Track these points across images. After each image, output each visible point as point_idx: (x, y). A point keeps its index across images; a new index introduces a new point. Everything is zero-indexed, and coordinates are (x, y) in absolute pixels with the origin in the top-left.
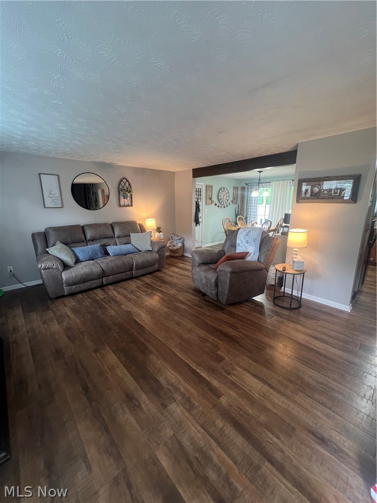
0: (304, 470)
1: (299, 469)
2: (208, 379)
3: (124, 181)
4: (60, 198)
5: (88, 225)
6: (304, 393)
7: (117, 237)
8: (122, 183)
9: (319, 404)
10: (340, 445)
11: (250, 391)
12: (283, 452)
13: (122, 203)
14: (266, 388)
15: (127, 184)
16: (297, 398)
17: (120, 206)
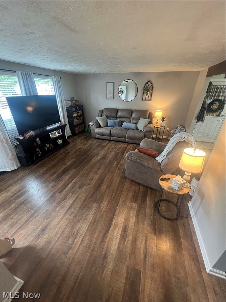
0: (31, 223)
1: (32, 222)
2: (67, 187)
3: (149, 83)
4: (113, 94)
5: (121, 110)
6: (68, 223)
7: (132, 119)
8: (147, 85)
9: (63, 230)
10: (41, 238)
11: (64, 202)
12: (38, 216)
13: (144, 98)
14: (67, 207)
15: (151, 85)
16: (64, 220)
17: (143, 100)
